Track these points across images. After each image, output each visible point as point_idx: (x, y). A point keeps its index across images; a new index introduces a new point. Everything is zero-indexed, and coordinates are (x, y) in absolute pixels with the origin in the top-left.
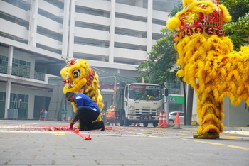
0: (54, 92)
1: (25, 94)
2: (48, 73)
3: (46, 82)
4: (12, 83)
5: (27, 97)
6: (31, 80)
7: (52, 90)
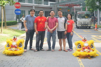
3: (49, 5)
4: (35, 7)
7: (52, 8)
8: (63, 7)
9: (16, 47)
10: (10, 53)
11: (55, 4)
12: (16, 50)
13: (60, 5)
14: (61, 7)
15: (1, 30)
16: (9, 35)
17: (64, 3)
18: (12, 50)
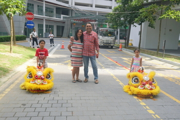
0: (66, 23)
1: (52, 24)
2: (62, 14)
3: (62, 19)
4: (46, 20)
5: (53, 26)
6: (55, 18)
7: (65, 23)
8: (78, 21)
9: (42, 79)
10: (33, 88)
11: (68, 18)
12: (42, 84)
13: (74, 20)
14: (75, 21)
15: (11, 49)
16: (21, 55)
17: (78, 17)
18: (36, 82)
